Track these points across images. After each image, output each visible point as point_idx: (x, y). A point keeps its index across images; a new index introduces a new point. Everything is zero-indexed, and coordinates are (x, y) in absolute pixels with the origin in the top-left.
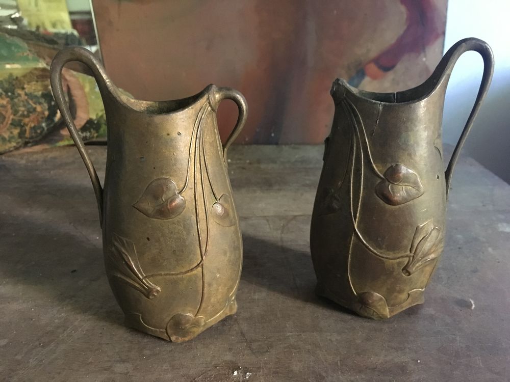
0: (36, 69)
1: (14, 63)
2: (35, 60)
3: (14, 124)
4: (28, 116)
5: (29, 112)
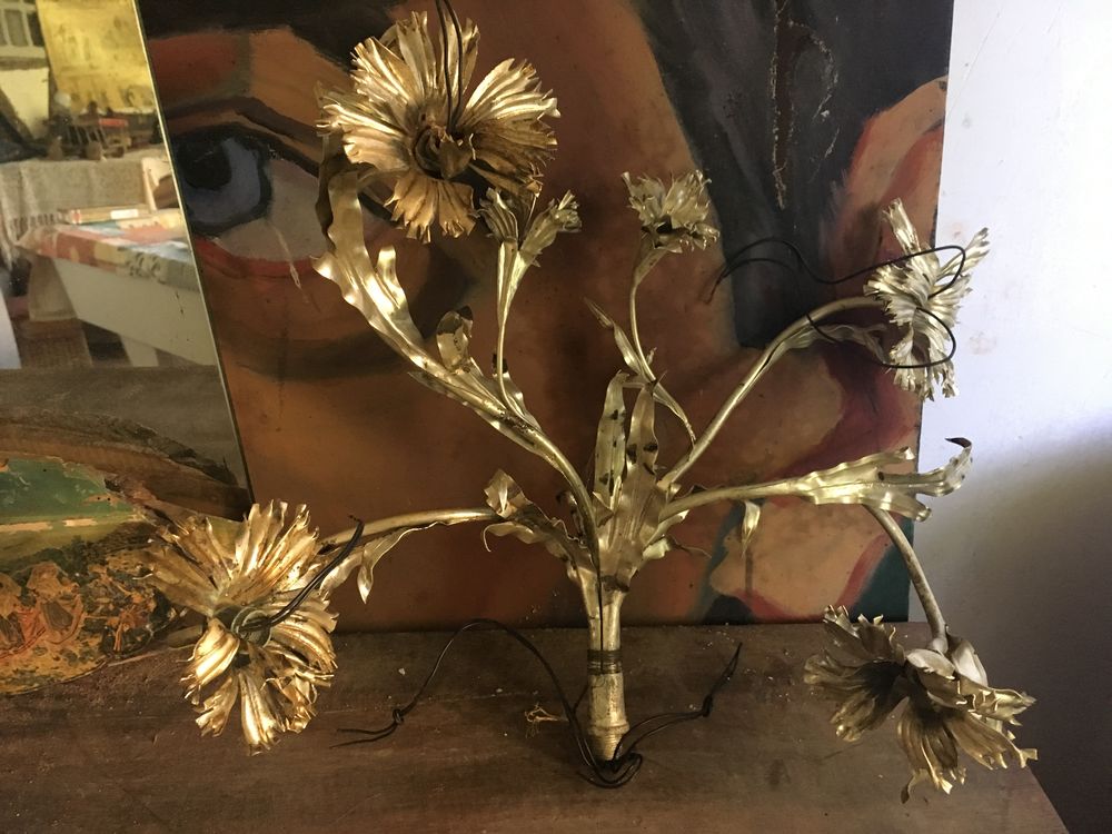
0: (126, 525)
1: (81, 518)
2: (122, 509)
3: (90, 629)
4: (116, 613)
5: (118, 605)
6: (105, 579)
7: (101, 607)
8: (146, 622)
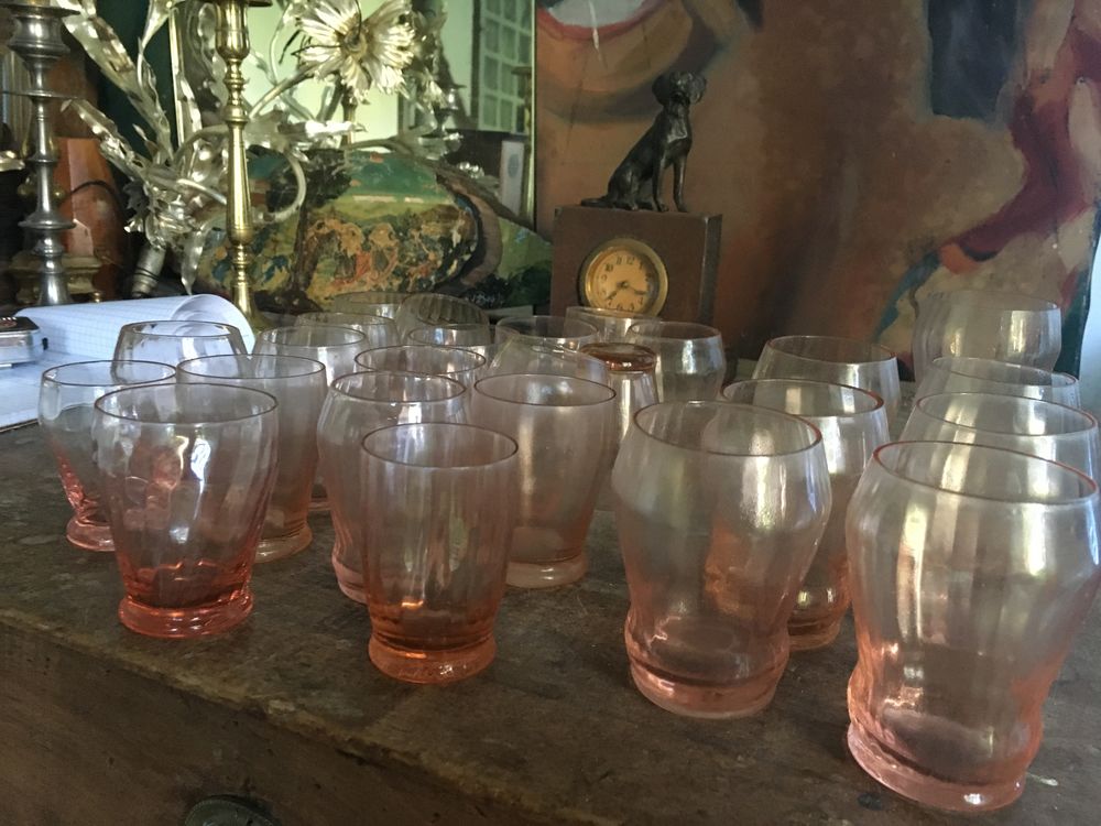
0: (440, 206)
1: (415, 197)
2: (442, 195)
3: (396, 273)
4: (416, 265)
5: (419, 259)
6: (417, 240)
7: (408, 259)
8: (431, 274)
